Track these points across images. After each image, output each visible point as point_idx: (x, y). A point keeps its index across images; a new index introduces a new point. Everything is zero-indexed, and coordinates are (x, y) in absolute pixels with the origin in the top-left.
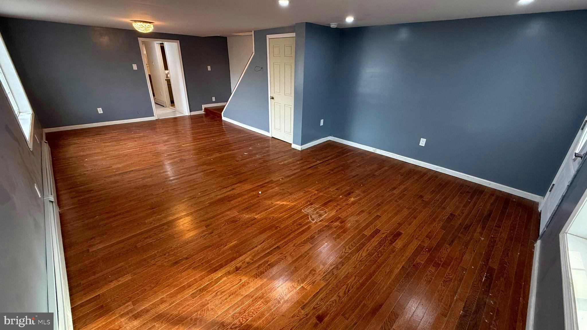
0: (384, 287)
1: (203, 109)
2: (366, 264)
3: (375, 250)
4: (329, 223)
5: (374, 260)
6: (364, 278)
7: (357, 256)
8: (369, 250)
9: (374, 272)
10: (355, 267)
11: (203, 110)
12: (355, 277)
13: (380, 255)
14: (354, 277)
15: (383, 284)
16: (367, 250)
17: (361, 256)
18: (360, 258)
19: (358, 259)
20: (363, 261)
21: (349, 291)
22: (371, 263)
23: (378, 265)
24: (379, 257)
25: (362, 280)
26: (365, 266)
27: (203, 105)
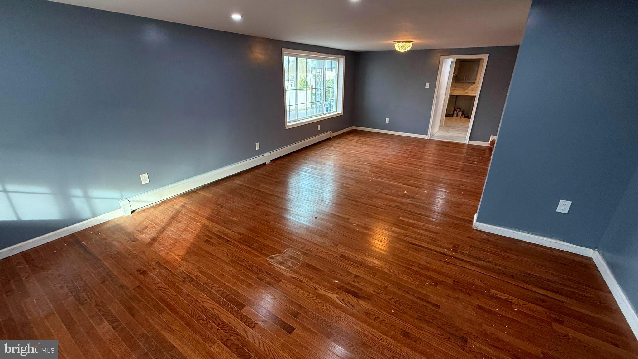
0: (153, 320)
1: (490, 140)
2: (189, 306)
3: (212, 317)
4: (265, 271)
5: (195, 314)
6: (172, 303)
7: (204, 297)
8: (213, 310)
9: (177, 313)
10: (188, 295)
11: (489, 143)
12: (176, 296)
13: (201, 321)
14: (175, 294)
15: (157, 320)
16: (212, 308)
17: (203, 302)
18: (200, 300)
19: (200, 298)
20: (196, 303)
21: (161, 290)
22: (190, 310)
23: (186, 317)
24: (198, 321)
25: (169, 301)
26: (188, 305)
27: (491, 136)
